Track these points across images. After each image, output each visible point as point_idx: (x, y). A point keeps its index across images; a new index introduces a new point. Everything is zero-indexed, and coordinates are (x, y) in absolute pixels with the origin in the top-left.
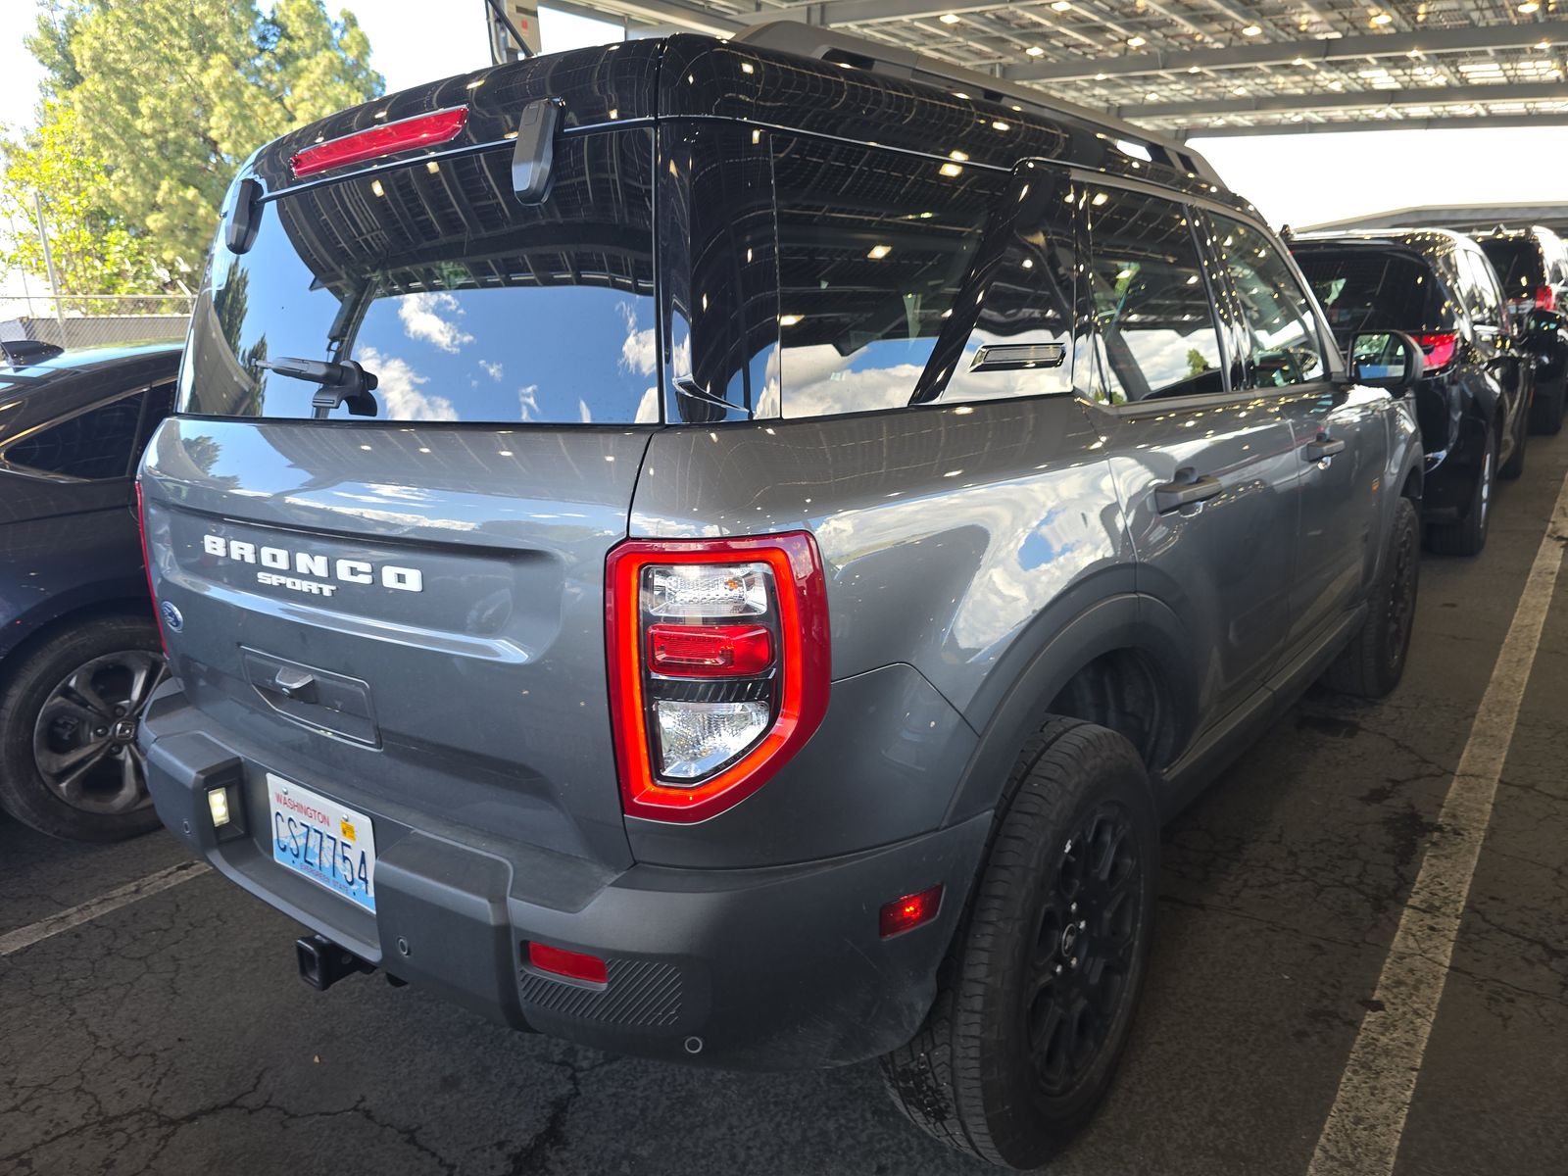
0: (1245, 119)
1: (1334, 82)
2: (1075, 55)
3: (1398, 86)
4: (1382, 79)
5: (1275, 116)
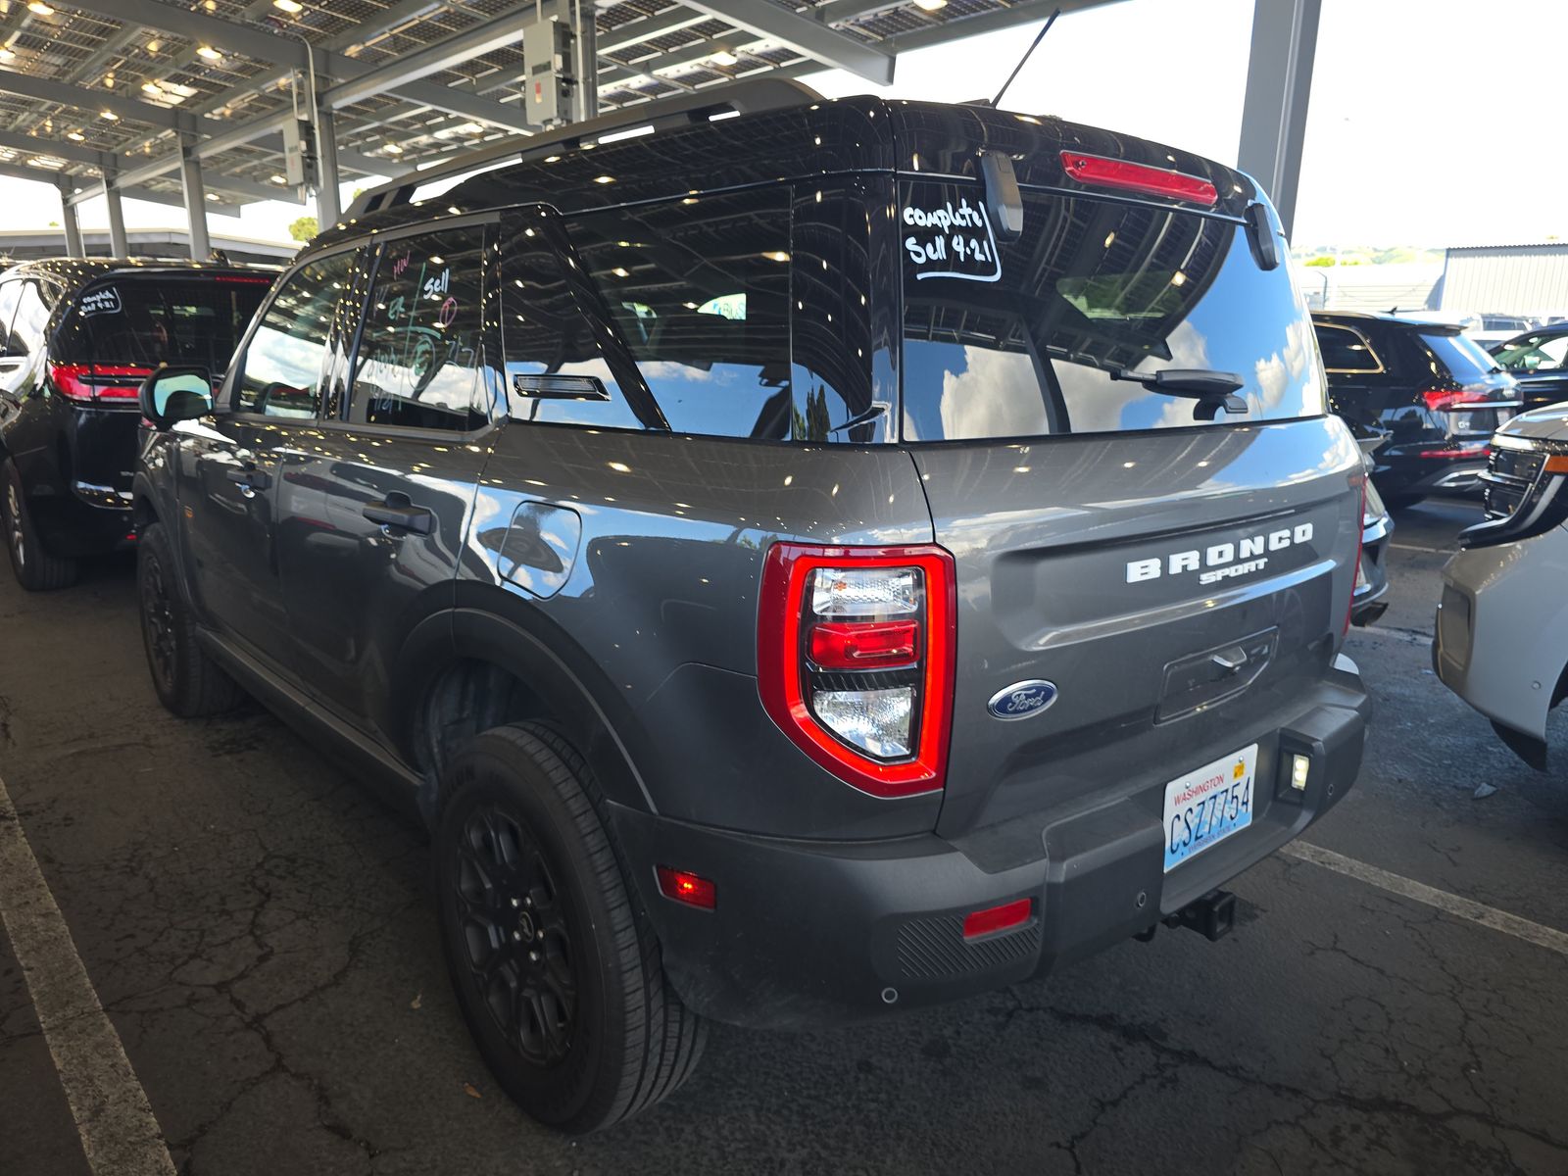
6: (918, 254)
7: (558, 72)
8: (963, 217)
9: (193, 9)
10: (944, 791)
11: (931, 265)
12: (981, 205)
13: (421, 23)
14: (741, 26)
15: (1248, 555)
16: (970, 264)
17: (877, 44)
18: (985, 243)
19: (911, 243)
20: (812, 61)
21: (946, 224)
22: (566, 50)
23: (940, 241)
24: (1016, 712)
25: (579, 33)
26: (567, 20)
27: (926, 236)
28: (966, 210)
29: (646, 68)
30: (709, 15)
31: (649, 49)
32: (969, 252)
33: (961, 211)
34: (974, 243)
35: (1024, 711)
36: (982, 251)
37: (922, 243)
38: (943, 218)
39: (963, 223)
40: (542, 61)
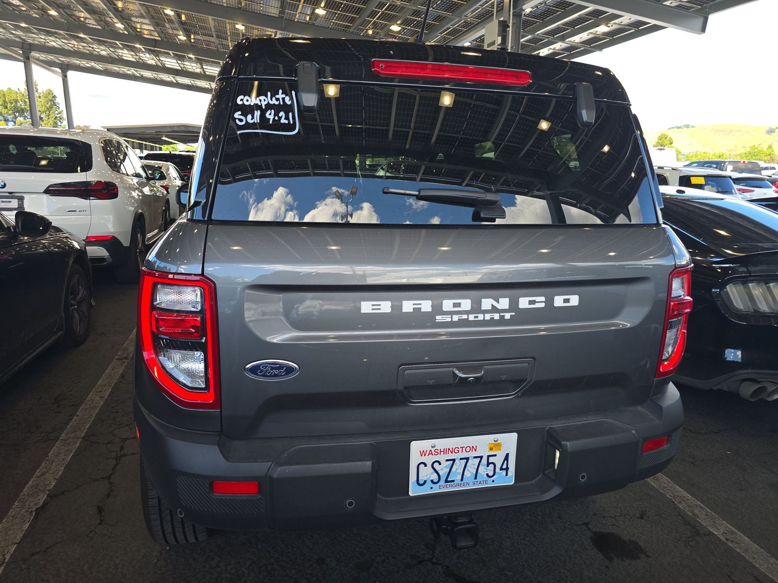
0: (99, 66)
1: (149, 59)
2: (9, 9)
3: (179, 68)
4: (171, 63)
5: (115, 68)
6: (241, 120)
7: (499, 45)
8: (277, 99)
9: (361, 34)
10: (221, 412)
11: (248, 126)
12: (293, 93)
13: (454, 29)
14: (611, 11)
15: (490, 308)
16: (277, 125)
17: (697, 11)
18: (290, 115)
19: (237, 115)
20: (655, 25)
21: (264, 104)
22: (504, 34)
23: (257, 114)
24: (264, 375)
25: (511, 25)
26: (507, 19)
27: (247, 110)
28: (280, 96)
29: (563, 39)
30: (592, 7)
31: (565, 28)
32: (276, 118)
33: (277, 96)
34: (282, 114)
35: (271, 376)
36: (287, 118)
37: (245, 114)
38: (263, 101)
39: (277, 103)
40: (492, 41)
